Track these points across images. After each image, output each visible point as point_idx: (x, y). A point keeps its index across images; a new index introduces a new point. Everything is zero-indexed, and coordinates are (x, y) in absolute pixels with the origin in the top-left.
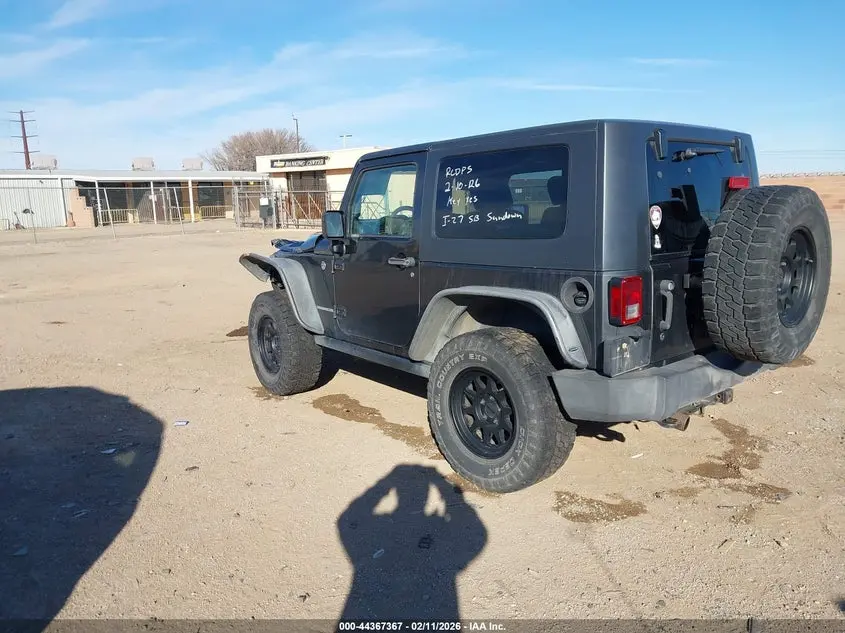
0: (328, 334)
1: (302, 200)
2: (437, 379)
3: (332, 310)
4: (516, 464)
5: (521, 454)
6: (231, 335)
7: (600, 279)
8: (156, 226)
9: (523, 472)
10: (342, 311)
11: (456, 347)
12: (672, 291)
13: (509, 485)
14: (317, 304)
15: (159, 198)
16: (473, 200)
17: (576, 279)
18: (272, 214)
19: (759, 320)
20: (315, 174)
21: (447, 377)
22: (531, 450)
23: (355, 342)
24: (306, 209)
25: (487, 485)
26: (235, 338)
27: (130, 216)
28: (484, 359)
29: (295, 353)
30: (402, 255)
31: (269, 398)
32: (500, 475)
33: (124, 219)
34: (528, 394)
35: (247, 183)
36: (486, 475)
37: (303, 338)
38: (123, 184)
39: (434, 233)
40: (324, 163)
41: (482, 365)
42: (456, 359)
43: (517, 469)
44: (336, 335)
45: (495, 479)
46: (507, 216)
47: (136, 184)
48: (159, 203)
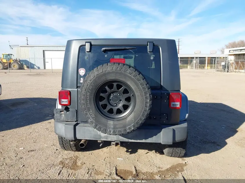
1: (237, 63)
8: (194, 70)
15: (196, 62)
18: (226, 68)
20: (244, 55)
27: (188, 66)
33: (187, 67)
35: (221, 58)
38: (188, 58)
47: (191, 58)
48: (196, 63)
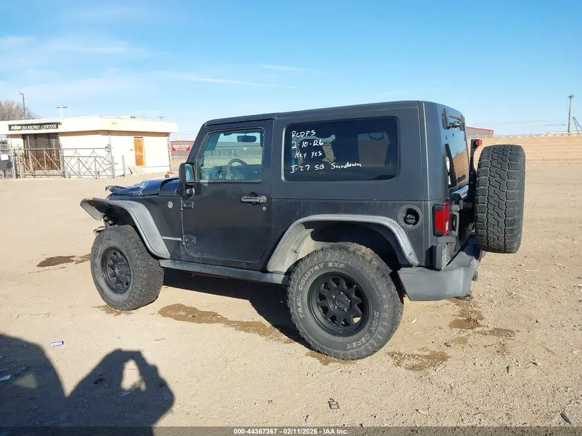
0: (174, 257)
1: (38, 155)
2: (299, 284)
3: (180, 239)
4: (371, 337)
5: (375, 331)
6: (42, 264)
7: (426, 206)
9: (377, 343)
10: (190, 239)
11: (315, 259)
12: (459, 212)
13: (364, 353)
14: (162, 235)
16: (318, 154)
17: (410, 206)
18: (11, 167)
19: (514, 227)
20: (49, 136)
21: (307, 281)
22: (384, 327)
23: (205, 262)
24: (42, 162)
25: (345, 355)
26: (47, 268)
28: (341, 265)
29: (145, 276)
30: (255, 194)
31: (119, 314)
32: (358, 347)
34: (380, 288)
36: (345, 349)
37: (150, 263)
39: (283, 178)
40: (57, 128)
41: (340, 271)
42: (317, 268)
43: (372, 341)
44: (184, 258)
45: (351, 351)
46: (348, 165)
